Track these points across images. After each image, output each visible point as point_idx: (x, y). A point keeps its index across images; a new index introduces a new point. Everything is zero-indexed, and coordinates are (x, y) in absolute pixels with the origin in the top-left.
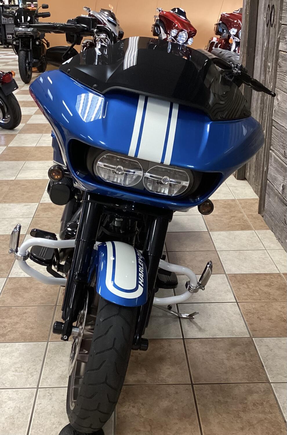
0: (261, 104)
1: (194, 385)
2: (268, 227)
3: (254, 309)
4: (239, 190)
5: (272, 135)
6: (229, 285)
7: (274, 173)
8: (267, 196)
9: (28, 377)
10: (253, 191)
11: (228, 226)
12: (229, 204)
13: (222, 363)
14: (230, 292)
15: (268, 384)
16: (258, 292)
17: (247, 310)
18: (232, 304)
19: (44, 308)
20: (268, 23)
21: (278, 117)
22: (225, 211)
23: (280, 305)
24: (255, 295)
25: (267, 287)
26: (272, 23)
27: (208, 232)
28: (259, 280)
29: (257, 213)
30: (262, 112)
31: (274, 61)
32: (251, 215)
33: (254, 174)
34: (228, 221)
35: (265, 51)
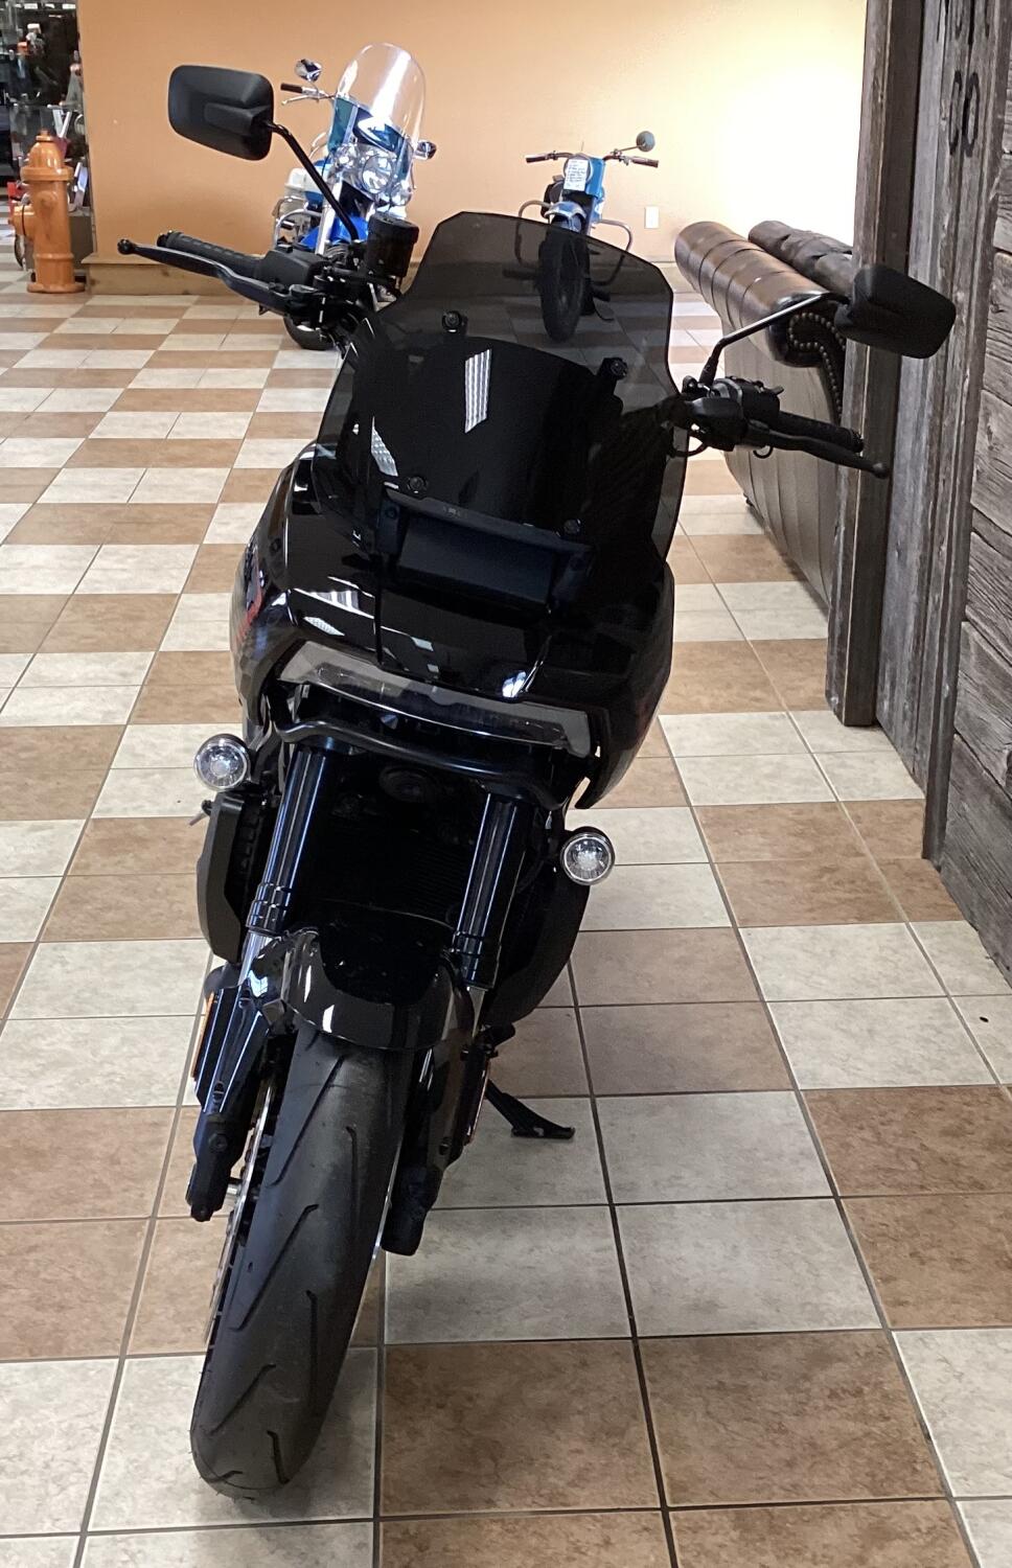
0: (930, 443)
1: (671, 1513)
2: (956, 910)
3: (897, 1221)
4: (852, 767)
5: (968, 563)
6: (805, 1129)
7: (978, 707)
8: (952, 792)
9: (47, 1494)
10: (905, 771)
11: (809, 906)
12: (813, 822)
13: (776, 1427)
14: (809, 1157)
15: (945, 1502)
16: (916, 1157)
17: (872, 1226)
18: (820, 1206)
19: (109, 1228)
20: (956, 138)
21: (993, 498)
22: (797, 848)
23: (995, 1208)
24: (903, 1169)
25: (949, 1139)
26: (970, 142)
27: (732, 931)
28: (922, 1112)
29: (919, 855)
30: (933, 475)
31: (975, 287)
32: (896, 863)
33: (907, 707)
34: (809, 885)
35: (945, 244)
